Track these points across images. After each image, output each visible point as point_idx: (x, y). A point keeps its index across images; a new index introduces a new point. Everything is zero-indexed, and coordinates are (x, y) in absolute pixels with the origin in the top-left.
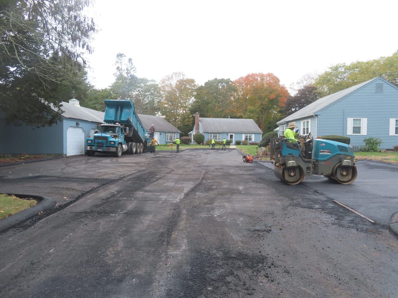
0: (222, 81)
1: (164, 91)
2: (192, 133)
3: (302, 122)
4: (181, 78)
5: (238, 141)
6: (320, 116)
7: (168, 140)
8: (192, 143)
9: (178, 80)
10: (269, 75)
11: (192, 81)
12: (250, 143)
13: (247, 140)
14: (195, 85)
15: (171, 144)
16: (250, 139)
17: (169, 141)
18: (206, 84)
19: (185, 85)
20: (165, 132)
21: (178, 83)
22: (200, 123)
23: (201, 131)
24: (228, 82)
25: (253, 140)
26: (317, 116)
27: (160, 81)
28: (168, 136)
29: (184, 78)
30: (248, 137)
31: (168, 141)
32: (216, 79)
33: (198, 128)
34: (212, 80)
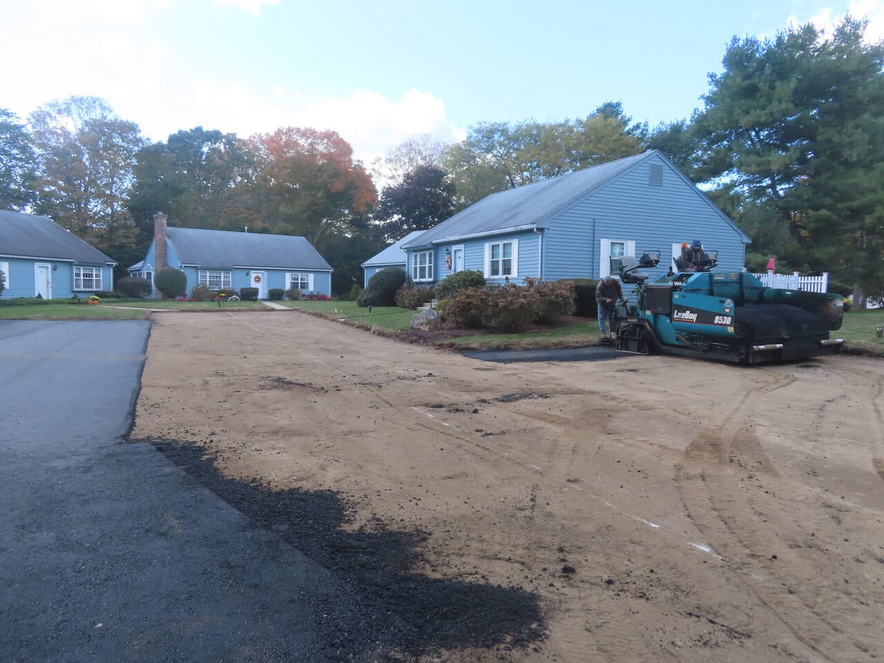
0: (215, 136)
1: (43, 146)
2: (143, 267)
3: (487, 247)
4: (96, 114)
5: (276, 290)
6: (550, 232)
7: (78, 286)
8: (153, 295)
9: (87, 118)
10: (329, 136)
11: (132, 128)
12: (303, 295)
13: (297, 287)
14: (140, 140)
15: (94, 299)
16: (304, 286)
17: (82, 289)
18: (173, 139)
19: (110, 138)
20: (70, 262)
21: (86, 129)
22: (169, 242)
23: (175, 263)
24: (230, 140)
25: (311, 288)
26: (541, 230)
27: (29, 117)
28: (78, 275)
29: (105, 118)
30: (300, 281)
31: (78, 290)
32: (199, 129)
33: (163, 255)
34: (189, 131)
